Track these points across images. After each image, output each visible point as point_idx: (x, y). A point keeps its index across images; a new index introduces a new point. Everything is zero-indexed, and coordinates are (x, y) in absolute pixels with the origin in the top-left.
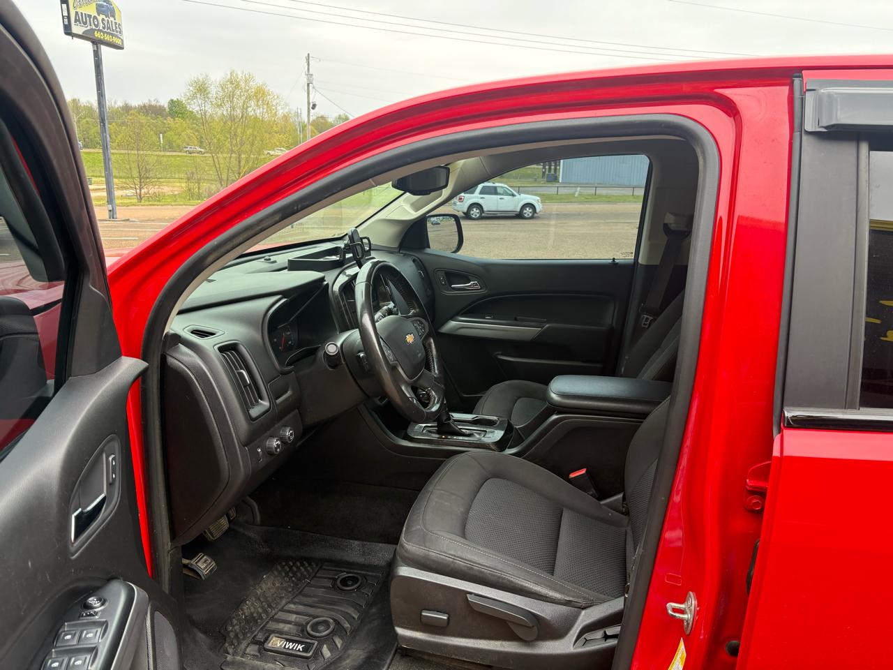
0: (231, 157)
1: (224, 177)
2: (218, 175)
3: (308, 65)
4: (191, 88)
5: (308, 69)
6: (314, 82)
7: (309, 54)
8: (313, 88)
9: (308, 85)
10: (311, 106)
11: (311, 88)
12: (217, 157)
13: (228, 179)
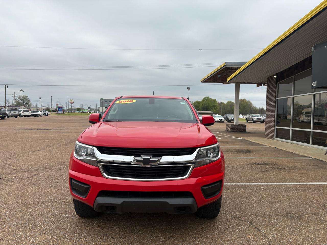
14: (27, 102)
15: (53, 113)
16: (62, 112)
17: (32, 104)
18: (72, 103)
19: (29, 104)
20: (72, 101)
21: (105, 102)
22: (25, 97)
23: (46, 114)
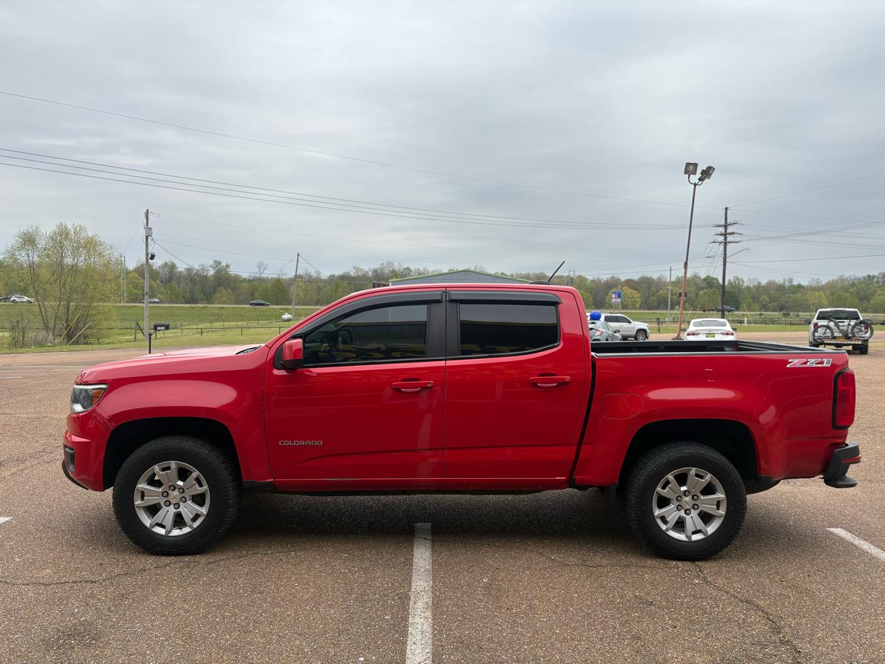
0: (59, 305)
1: (51, 325)
2: (44, 323)
3: (147, 219)
4: (20, 240)
5: (147, 223)
6: (153, 235)
7: (148, 210)
8: (152, 240)
9: (147, 237)
10: (150, 256)
11: (149, 240)
12: (44, 305)
13: (55, 327)
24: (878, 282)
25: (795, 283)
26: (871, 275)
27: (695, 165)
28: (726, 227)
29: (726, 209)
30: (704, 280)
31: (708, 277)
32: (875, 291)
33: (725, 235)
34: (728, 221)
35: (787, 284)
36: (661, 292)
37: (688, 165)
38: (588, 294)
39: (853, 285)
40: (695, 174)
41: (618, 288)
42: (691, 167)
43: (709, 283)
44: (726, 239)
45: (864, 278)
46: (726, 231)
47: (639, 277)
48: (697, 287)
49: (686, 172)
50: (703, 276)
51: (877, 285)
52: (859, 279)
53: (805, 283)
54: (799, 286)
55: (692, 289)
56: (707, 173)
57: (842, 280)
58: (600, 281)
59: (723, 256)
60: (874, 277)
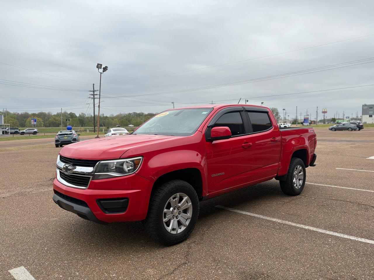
14: (276, 114)
15: (299, 125)
16: (308, 124)
17: (280, 116)
18: (324, 112)
19: (278, 116)
20: (324, 110)
21: (370, 108)
22: (274, 110)
23: (286, 126)
24: (132, 116)
25: (105, 116)
26: (130, 113)
27: (101, 65)
28: (94, 92)
29: (94, 84)
30: (69, 114)
31: (71, 113)
32: (132, 119)
33: (94, 95)
34: (94, 89)
35: (102, 116)
36: (50, 119)
37: (98, 64)
38: (16, 120)
39: (125, 117)
40: (101, 68)
41: (32, 117)
42: (99, 66)
43: (72, 115)
44: (94, 97)
45: (128, 114)
46: (94, 93)
47: (38, 112)
48: (67, 117)
49: (97, 67)
50: (69, 113)
51: (132, 117)
52: (126, 114)
53: (108, 116)
54: (106, 117)
55: (64, 118)
56: (105, 69)
57: (121, 115)
58: (18, 114)
59: (93, 104)
60: (131, 114)
